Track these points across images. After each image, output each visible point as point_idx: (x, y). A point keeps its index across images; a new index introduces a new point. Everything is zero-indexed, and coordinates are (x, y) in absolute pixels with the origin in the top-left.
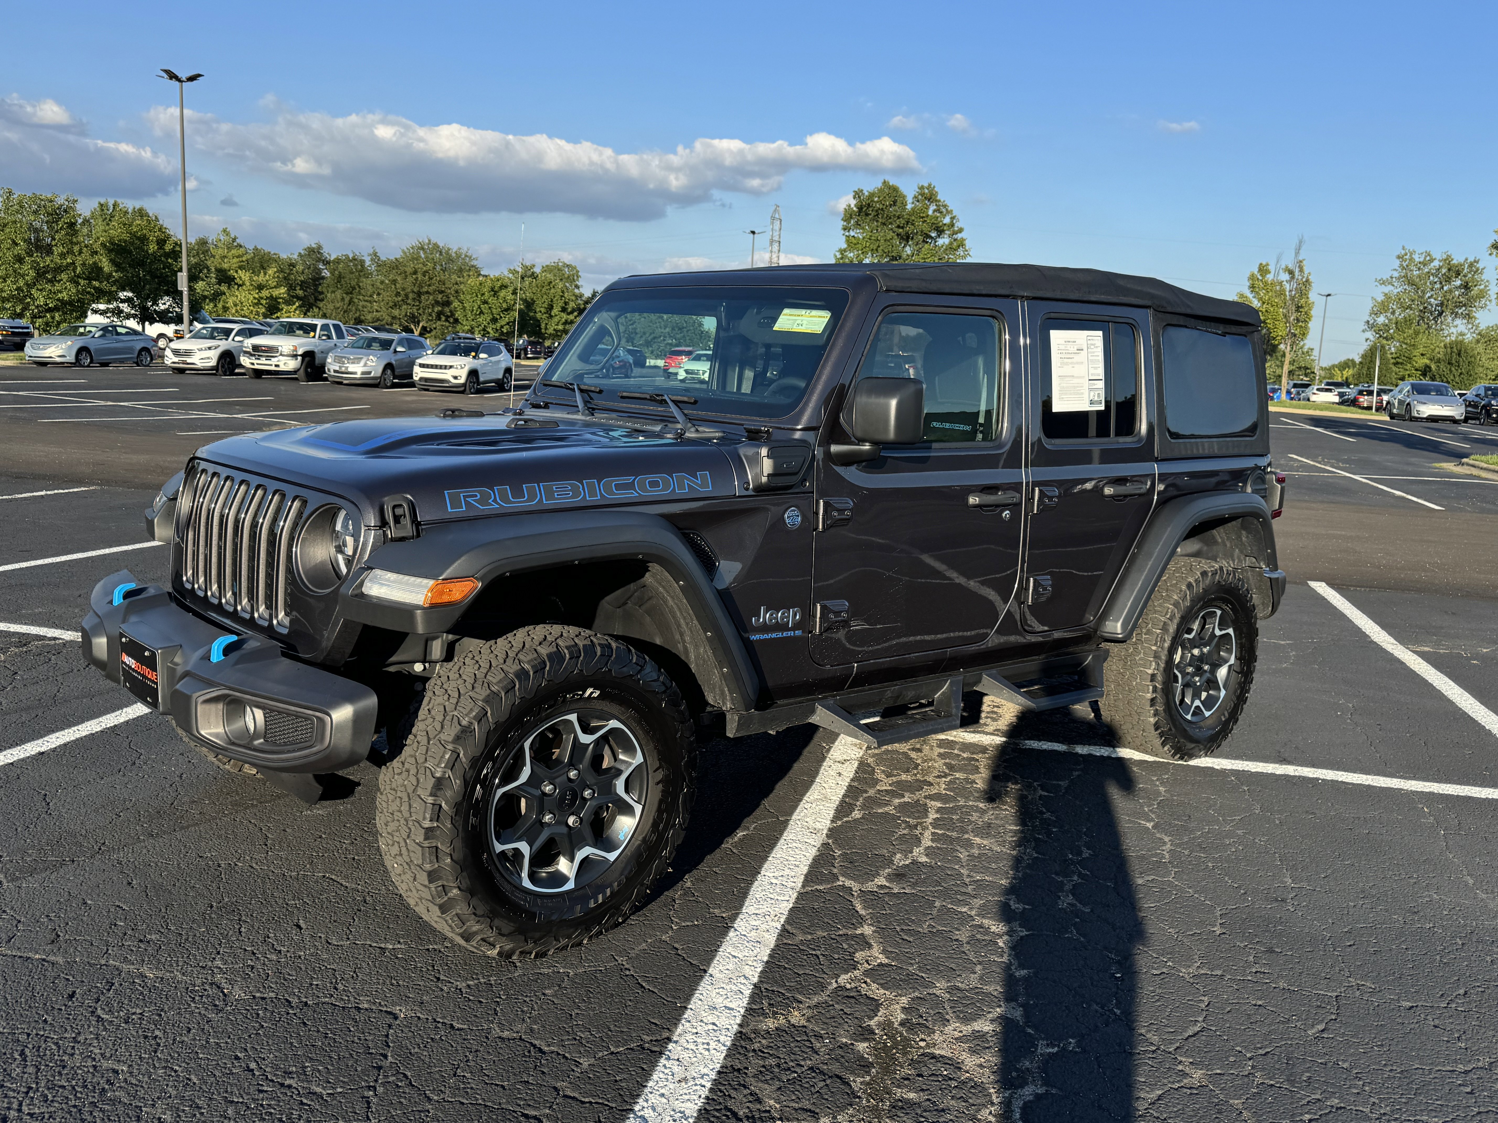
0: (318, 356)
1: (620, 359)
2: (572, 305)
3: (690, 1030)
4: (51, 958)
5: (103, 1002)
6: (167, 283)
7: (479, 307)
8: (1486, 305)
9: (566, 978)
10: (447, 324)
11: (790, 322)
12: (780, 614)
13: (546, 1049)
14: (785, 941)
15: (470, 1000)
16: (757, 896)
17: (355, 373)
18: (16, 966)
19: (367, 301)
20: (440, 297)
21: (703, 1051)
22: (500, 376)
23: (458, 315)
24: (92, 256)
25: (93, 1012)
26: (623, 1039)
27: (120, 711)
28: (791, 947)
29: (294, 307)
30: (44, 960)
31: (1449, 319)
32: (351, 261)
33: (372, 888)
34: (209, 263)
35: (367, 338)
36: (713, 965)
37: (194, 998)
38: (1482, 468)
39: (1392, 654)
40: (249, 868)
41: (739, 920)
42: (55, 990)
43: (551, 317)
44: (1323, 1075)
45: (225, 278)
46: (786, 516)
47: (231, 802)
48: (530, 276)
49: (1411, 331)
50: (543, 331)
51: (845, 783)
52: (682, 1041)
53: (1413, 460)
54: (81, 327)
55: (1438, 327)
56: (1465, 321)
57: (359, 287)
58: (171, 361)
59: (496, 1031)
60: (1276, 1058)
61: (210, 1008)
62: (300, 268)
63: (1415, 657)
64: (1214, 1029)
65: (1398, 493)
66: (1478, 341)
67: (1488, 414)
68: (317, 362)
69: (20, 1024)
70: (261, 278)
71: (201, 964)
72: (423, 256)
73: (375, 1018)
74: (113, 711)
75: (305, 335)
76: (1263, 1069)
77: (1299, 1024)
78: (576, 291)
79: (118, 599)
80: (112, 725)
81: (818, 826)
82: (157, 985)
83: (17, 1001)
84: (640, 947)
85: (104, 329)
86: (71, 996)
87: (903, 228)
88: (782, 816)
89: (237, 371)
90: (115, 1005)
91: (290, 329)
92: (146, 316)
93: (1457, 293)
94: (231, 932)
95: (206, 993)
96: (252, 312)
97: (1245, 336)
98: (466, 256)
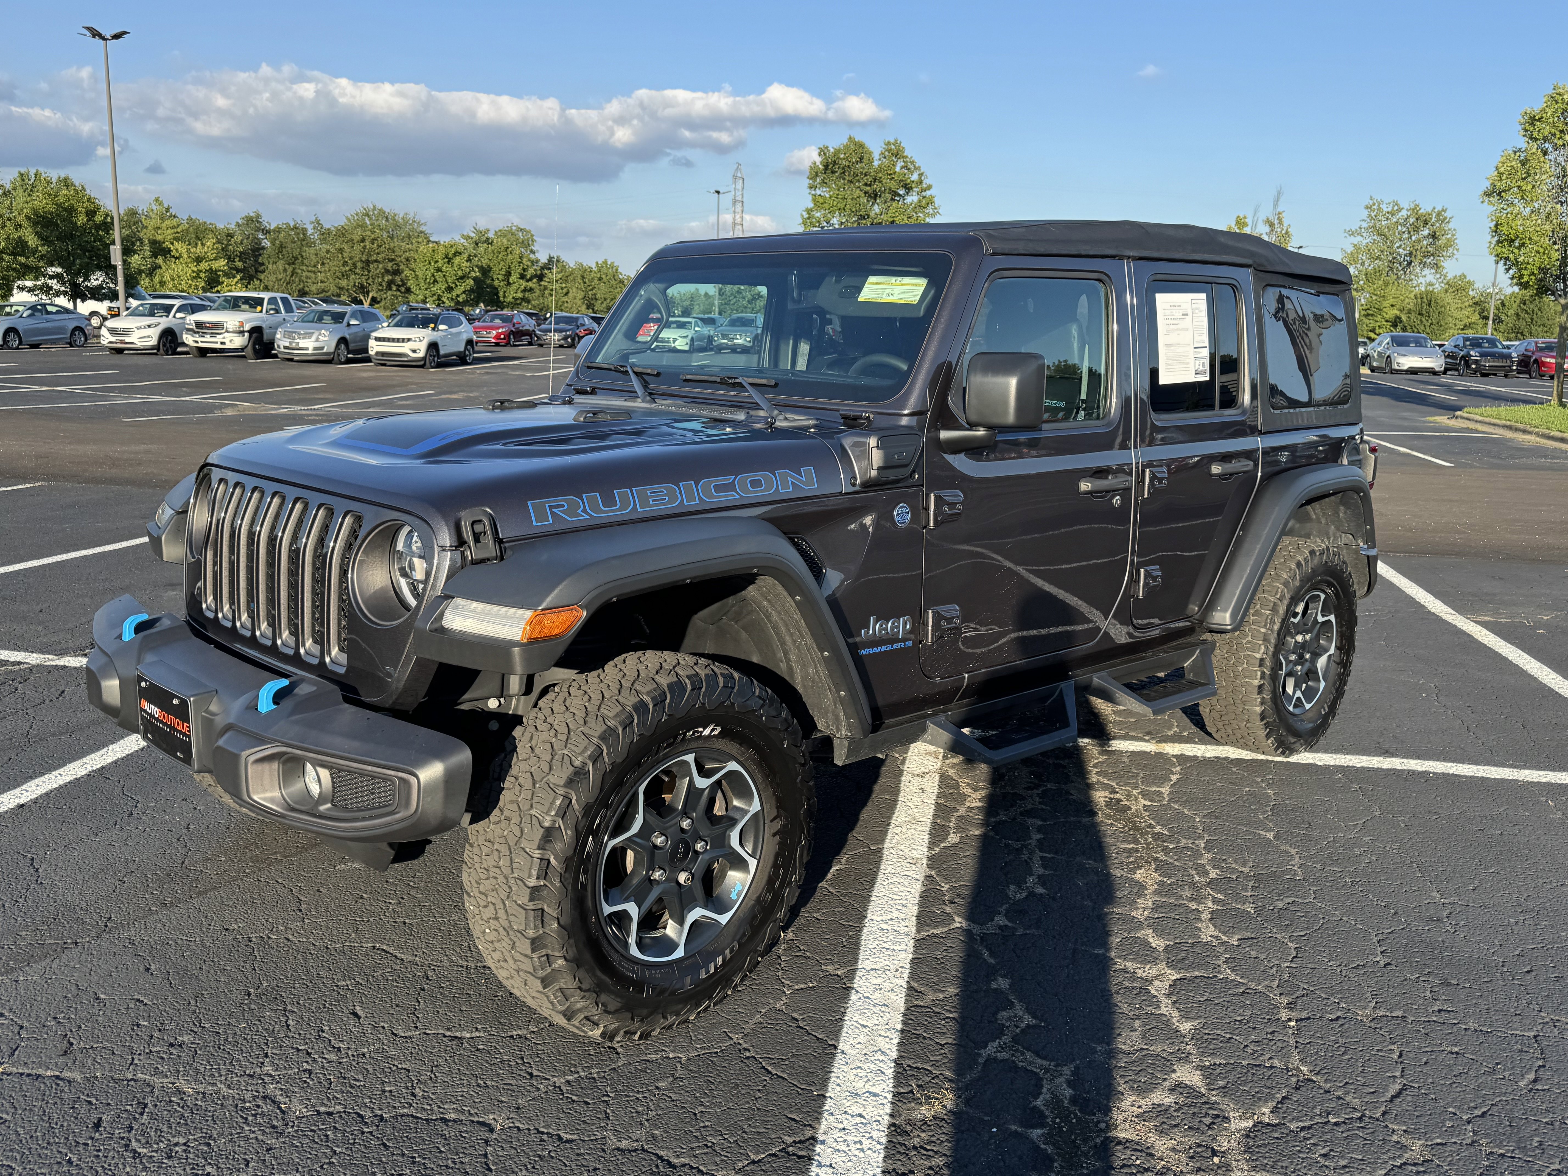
0: (267, 333)
1: (585, 328)
2: (531, 272)
3: (835, 1125)
4: (66, 1074)
5: (137, 1130)
6: (98, 257)
7: (433, 275)
8: (1453, 254)
9: (679, 1065)
10: (399, 293)
11: (879, 291)
12: (890, 624)
13: (675, 1161)
14: (916, 1003)
15: (574, 1101)
16: (871, 947)
17: (307, 349)
18: (24, 1087)
19: (310, 271)
20: (389, 266)
21: (857, 1153)
22: (462, 349)
23: (411, 283)
24: (17, 229)
25: (127, 1146)
26: (762, 1143)
27: (106, 749)
28: (923, 1010)
29: (236, 280)
30: (57, 1077)
31: (1418, 270)
32: (292, 229)
33: (432, 960)
34: (141, 235)
35: (318, 311)
36: (842, 1038)
37: (246, 1119)
38: (1476, 421)
39: (1455, 626)
40: (286, 941)
41: (857, 978)
42: (76, 1118)
43: (509, 284)
44: (1554, 1138)
45: (159, 250)
46: (895, 513)
47: (251, 858)
48: (485, 242)
49: (1381, 283)
50: (502, 299)
51: (931, 799)
52: (830, 1140)
53: (1405, 414)
54: (8, 306)
55: (1407, 278)
56: (1433, 271)
57: (302, 256)
58: (107, 341)
59: (613, 1142)
60: (1496, 1119)
61: (267, 1130)
62: (238, 238)
63: (1480, 628)
64: (1416, 1086)
65: (1403, 450)
66: (1446, 291)
67: (1467, 365)
68: (265, 337)
69: (40, 1168)
70: (199, 250)
71: (248, 1072)
72: (368, 223)
73: (466, 1132)
74: (98, 750)
75: (253, 310)
76: (1487, 1135)
77: (1507, 1074)
78: (532, 256)
79: (128, 634)
80: (99, 766)
81: (915, 854)
82: (199, 1103)
83: (31, 1137)
84: (755, 1020)
85: (33, 308)
86: (97, 1125)
87: (870, 185)
88: (874, 844)
89: (179, 349)
90: (153, 1134)
91: (234, 304)
92: (77, 294)
93: (1425, 242)
94: (277, 1028)
95: (260, 1111)
96: (190, 286)
97: (1338, 295)
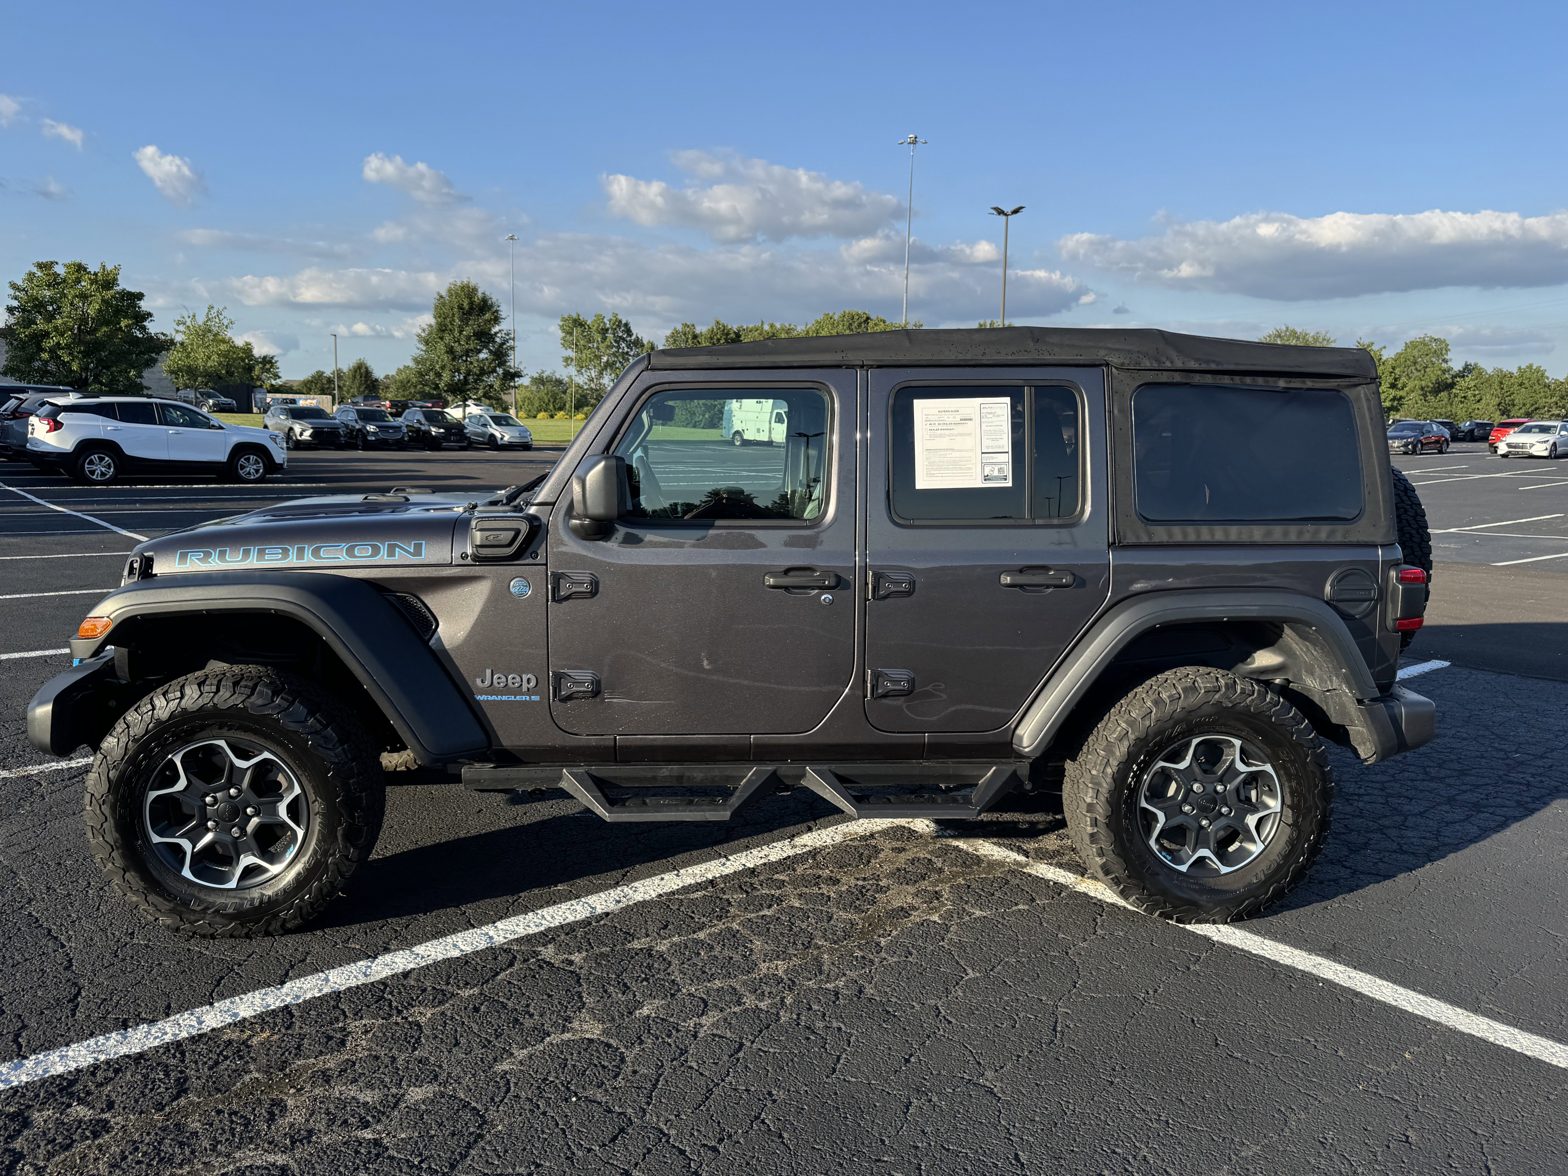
3: (180, 1020)
12: (509, 679)
21: (152, 1038)
36: (296, 981)
41: (392, 954)
81: (638, 896)
88: (626, 881)
98: (1324, 339)
